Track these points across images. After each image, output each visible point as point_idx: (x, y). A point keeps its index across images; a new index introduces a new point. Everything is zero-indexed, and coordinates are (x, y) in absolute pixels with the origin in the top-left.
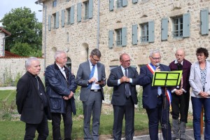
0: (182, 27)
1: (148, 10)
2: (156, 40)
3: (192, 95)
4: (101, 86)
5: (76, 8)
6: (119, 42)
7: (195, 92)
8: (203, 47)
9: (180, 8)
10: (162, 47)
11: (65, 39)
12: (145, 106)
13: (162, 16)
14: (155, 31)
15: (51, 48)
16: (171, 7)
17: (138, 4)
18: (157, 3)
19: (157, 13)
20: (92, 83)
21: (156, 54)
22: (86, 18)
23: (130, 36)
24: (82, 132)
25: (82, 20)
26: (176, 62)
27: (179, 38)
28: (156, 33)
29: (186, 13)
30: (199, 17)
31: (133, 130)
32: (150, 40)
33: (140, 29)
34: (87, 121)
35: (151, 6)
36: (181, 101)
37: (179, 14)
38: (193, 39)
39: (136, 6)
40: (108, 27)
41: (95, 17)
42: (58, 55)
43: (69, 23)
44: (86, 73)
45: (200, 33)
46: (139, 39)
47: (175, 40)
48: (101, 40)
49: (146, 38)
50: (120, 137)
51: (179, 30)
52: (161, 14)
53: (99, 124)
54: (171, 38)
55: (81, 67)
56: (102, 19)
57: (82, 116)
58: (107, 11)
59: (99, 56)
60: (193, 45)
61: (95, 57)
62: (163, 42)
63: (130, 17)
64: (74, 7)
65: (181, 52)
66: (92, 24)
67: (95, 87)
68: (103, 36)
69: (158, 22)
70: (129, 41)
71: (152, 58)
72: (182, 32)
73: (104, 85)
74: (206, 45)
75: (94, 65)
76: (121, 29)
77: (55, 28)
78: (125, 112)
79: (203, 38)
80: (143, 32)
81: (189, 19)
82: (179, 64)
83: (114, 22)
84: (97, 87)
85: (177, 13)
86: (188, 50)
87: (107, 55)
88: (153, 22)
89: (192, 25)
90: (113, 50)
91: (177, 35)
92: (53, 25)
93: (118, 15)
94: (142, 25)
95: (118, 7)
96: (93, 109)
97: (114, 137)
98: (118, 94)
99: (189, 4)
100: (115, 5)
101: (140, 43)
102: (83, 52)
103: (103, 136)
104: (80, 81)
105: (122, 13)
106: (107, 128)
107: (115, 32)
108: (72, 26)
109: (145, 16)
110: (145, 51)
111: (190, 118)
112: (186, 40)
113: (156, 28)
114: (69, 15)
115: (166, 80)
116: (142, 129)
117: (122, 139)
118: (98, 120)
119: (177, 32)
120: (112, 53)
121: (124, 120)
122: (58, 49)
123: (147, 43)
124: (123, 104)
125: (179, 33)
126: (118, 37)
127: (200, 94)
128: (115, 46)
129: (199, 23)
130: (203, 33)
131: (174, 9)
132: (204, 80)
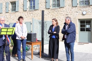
27: (14, 12)
29: (17, 0)
30: (23, 3)
37: (14, 1)
45: (23, 10)
51: (14, 8)
69: (4, 4)
72: (15, 9)
79: (24, 12)
89: (20, 6)
113: (3, 7)
119: (13, 9)
129: (23, 5)
130: (24, 10)
132: (22, 31)
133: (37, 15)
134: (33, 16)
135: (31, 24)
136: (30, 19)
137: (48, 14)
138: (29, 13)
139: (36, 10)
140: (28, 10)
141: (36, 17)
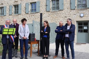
1: (3, 1)
2: (7, 15)
3: (20, 38)
7: (21, 37)
9: (17, 2)
10: (9, 18)
13: (10, 5)
14: (7, 11)
16: (13, 1)
19: (8, 3)
21: (8, 21)
26: (13, 24)
27: (17, 14)
29: (20, 4)
30: (25, 6)
38: (22, 15)
47: (15, 15)
49: (2, 14)
51: (17, 11)
54: (13, 14)
60: (22, 17)
62: (10, 16)
69: (8, 7)
72: (18, 12)
79: (26, 14)
80: (1, 11)
81: (21, 6)
82: (14, 25)
85: (16, 4)
88: (6, 7)
89: (22, 9)
91: (16, 13)
94: (1, 8)
109: (3, 4)
110: (2, 19)
112: (20, 15)
113: (7, 9)
123: (3, 16)
125: (17, 12)
127: (23, 38)
129: (25, 9)
130: (26, 13)
131: (15, 2)
132: (24, 32)
133: (38, 17)
136: (31, 21)
137: (48, 16)
138: (30, 16)
139: (37, 12)
140: (30, 12)
141: (37, 19)
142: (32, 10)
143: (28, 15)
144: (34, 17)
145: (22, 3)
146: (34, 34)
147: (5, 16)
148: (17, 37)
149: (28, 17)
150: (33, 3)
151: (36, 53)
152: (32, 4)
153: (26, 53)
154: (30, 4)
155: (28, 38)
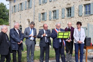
0: (71, 13)
1: (56, 5)
2: (59, 18)
4: (35, 38)
5: (24, 3)
6: (43, 19)
7: (76, 41)
8: (80, 21)
9: (70, 4)
10: (62, 21)
11: (19, 17)
12: (54, 47)
13: (62, 8)
14: (59, 14)
15: (13, 21)
16: (66, 4)
17: (52, 2)
18: (60, 2)
19: (60, 6)
20: (30, 37)
21: (59, 24)
22: (29, 8)
23: (48, 16)
24: (26, 59)
25: (27, 9)
26: (68, 28)
27: (69, 17)
28: (60, 15)
29: (73, 6)
30: (78, 8)
31: (49, 58)
32: (57, 18)
33: (52, 13)
34: (28, 54)
35: (57, 3)
36: (70, 45)
37: (70, 7)
38: (75, 18)
39: (51, 3)
40: (38, 12)
41: (33, 7)
42: (16, 24)
43: (21, 10)
44: (28, 32)
45: (79, 15)
46: (52, 17)
47: (68, 18)
48: (36, 18)
49: (55, 17)
50: (43, 61)
51: (70, 14)
52: (62, 6)
53: (34, 55)
54: (66, 17)
55: (26, 29)
56: (36, 8)
57: (26, 51)
58: (38, 5)
59: (34, 25)
60: (75, 20)
61: (32, 25)
62: (63, 19)
63: (48, 8)
64: (23, 3)
65: (70, 24)
66: (31, 10)
67: (32, 38)
68: (36, 16)
69: (60, 10)
70: (48, 18)
71: (57, 26)
72: (71, 14)
73: (36, 38)
74: (81, 21)
75: (31, 29)
76: (44, 13)
77: (15, 12)
78: (45, 49)
80: (54, 15)
81: (74, 9)
82: (69, 28)
83: (41, 10)
84: (33, 38)
85: (69, 6)
86: (73, 22)
87: (38, 24)
88: (58, 10)
89: (75, 11)
90: (40, 22)
91: (69, 16)
92: (14, 11)
93: (43, 7)
94: (54, 11)
95: (43, 3)
96: (31, 48)
97: (40, 61)
98: (42, 42)
99: (74, 2)
100: (41, 2)
101: (52, 19)
102: (27, 23)
103: (35, 60)
104: (25, 36)
105: (45, 6)
106: (37, 57)
107: (41, 14)
108: (22, 11)
109: (55, 7)
110: (55, 23)
111: (74, 52)
112: (73, 18)
113: (59, 13)
114: (21, 7)
115: (63, 35)
116: (53, 57)
117: (44, 61)
118: (33, 53)
120: (40, 24)
121: (45, 53)
122: (16, 21)
124: (44, 46)
125: (70, 15)
126: (43, 17)
127: (78, 42)
128: (42, 20)
129: (78, 11)
131: (67, 5)
132: (80, 36)
134: (89, 21)
135: (87, 29)
136: (85, 24)
138: (84, 18)
139: (92, 15)
140: (83, 15)
141: (91, 22)
142: (86, 13)
143: (81, 18)
144: (88, 20)
145: (75, 5)
146: (90, 39)
147: (58, 20)
148: (72, 41)
149: (82, 20)
150: (87, 4)
151: (92, 59)
152: (86, 6)
153: (81, 59)
154: (83, 6)
155: (84, 43)
